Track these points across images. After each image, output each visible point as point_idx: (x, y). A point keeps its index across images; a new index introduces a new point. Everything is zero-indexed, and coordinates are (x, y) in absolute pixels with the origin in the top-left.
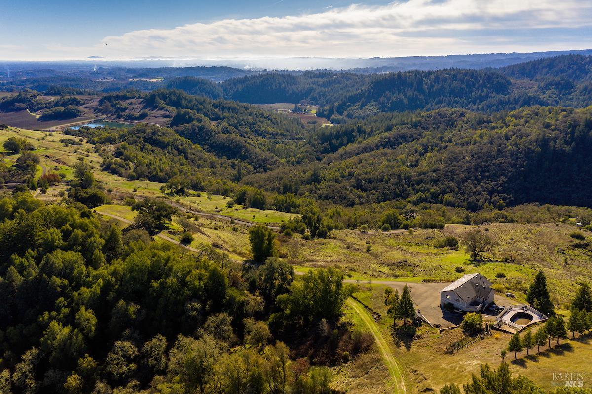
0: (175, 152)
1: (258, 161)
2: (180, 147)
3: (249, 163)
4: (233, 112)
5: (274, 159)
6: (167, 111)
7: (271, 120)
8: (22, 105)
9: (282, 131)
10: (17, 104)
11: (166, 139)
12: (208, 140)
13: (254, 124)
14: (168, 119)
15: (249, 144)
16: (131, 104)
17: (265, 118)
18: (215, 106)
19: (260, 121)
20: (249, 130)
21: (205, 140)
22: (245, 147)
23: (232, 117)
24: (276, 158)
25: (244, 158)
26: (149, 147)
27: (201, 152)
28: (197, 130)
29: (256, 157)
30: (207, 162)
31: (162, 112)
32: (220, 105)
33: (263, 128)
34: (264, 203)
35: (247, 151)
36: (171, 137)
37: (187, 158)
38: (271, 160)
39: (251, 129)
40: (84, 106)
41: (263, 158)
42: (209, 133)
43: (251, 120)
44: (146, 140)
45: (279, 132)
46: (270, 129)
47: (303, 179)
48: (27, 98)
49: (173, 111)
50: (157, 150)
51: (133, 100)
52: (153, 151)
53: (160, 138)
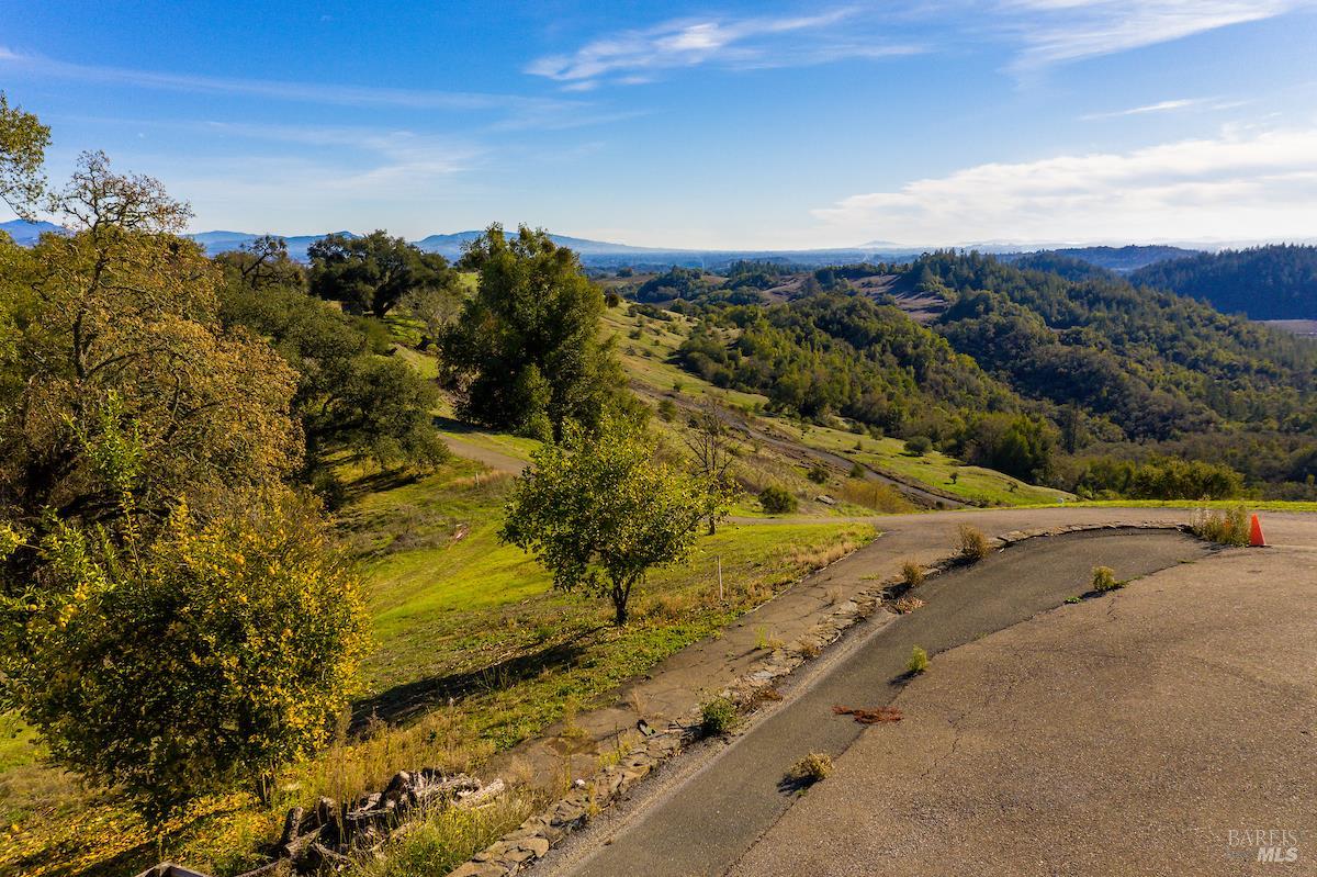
0: (890, 358)
1: (1144, 418)
2: (910, 350)
3: (1113, 420)
4: (1118, 309)
5: (1204, 416)
6: (941, 297)
7: (1237, 336)
8: (671, 290)
9: (1267, 362)
10: (662, 289)
11: (873, 326)
12: (1016, 357)
13: (1174, 338)
14: (936, 315)
15: (1133, 373)
17: (1218, 328)
18: (1074, 295)
19: (1197, 335)
20: (1155, 353)
21: (1006, 357)
22: (1115, 378)
23: (1113, 320)
24: (1209, 413)
25: (1101, 407)
26: (821, 337)
27: (972, 372)
28: (991, 334)
29: (1142, 408)
30: (979, 395)
31: (929, 301)
32: (1088, 292)
33: (1199, 351)
35: (1118, 386)
36: (894, 324)
37: (920, 378)
38: (1192, 418)
39: (1162, 351)
41: (1165, 410)
42: (1024, 342)
43: (1168, 328)
44: (823, 324)
45: (1255, 364)
46: (1224, 356)
47: (1276, 464)
48: (683, 278)
49: (952, 296)
50: (838, 344)
52: (826, 348)
53: (861, 323)
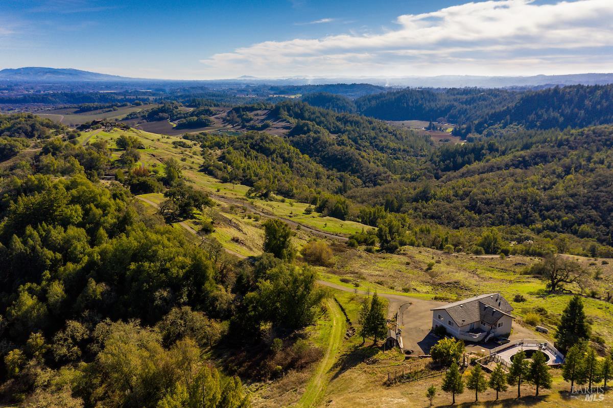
0: (280, 160)
1: (368, 176)
2: (286, 156)
3: (358, 177)
4: (355, 126)
5: (387, 174)
6: (288, 122)
7: (396, 136)
8: (165, 115)
9: (406, 147)
10: (161, 114)
11: (272, 147)
12: (322, 151)
13: (375, 138)
14: (288, 131)
15: (363, 157)
16: (257, 115)
17: (389, 133)
18: (338, 119)
19: (382, 136)
20: (369, 144)
21: (318, 151)
22: (358, 160)
23: (353, 131)
24: (389, 173)
25: (354, 172)
26: (254, 153)
27: (309, 162)
28: (311, 141)
29: (367, 172)
30: (312, 172)
31: (284, 124)
32: (343, 118)
33: (384, 143)
34: (346, 214)
35: (359, 163)
36: (279, 145)
37: (291, 167)
38: (383, 175)
39: (371, 143)
40: (215, 116)
41: (375, 173)
42: (324, 145)
43: (373, 134)
44: (253, 147)
45: (402, 148)
46: (392, 145)
47: (410, 195)
48: (170, 109)
49: (294, 122)
50: (260, 156)
51: (259, 112)
52: (256, 157)
53: (267, 145)
